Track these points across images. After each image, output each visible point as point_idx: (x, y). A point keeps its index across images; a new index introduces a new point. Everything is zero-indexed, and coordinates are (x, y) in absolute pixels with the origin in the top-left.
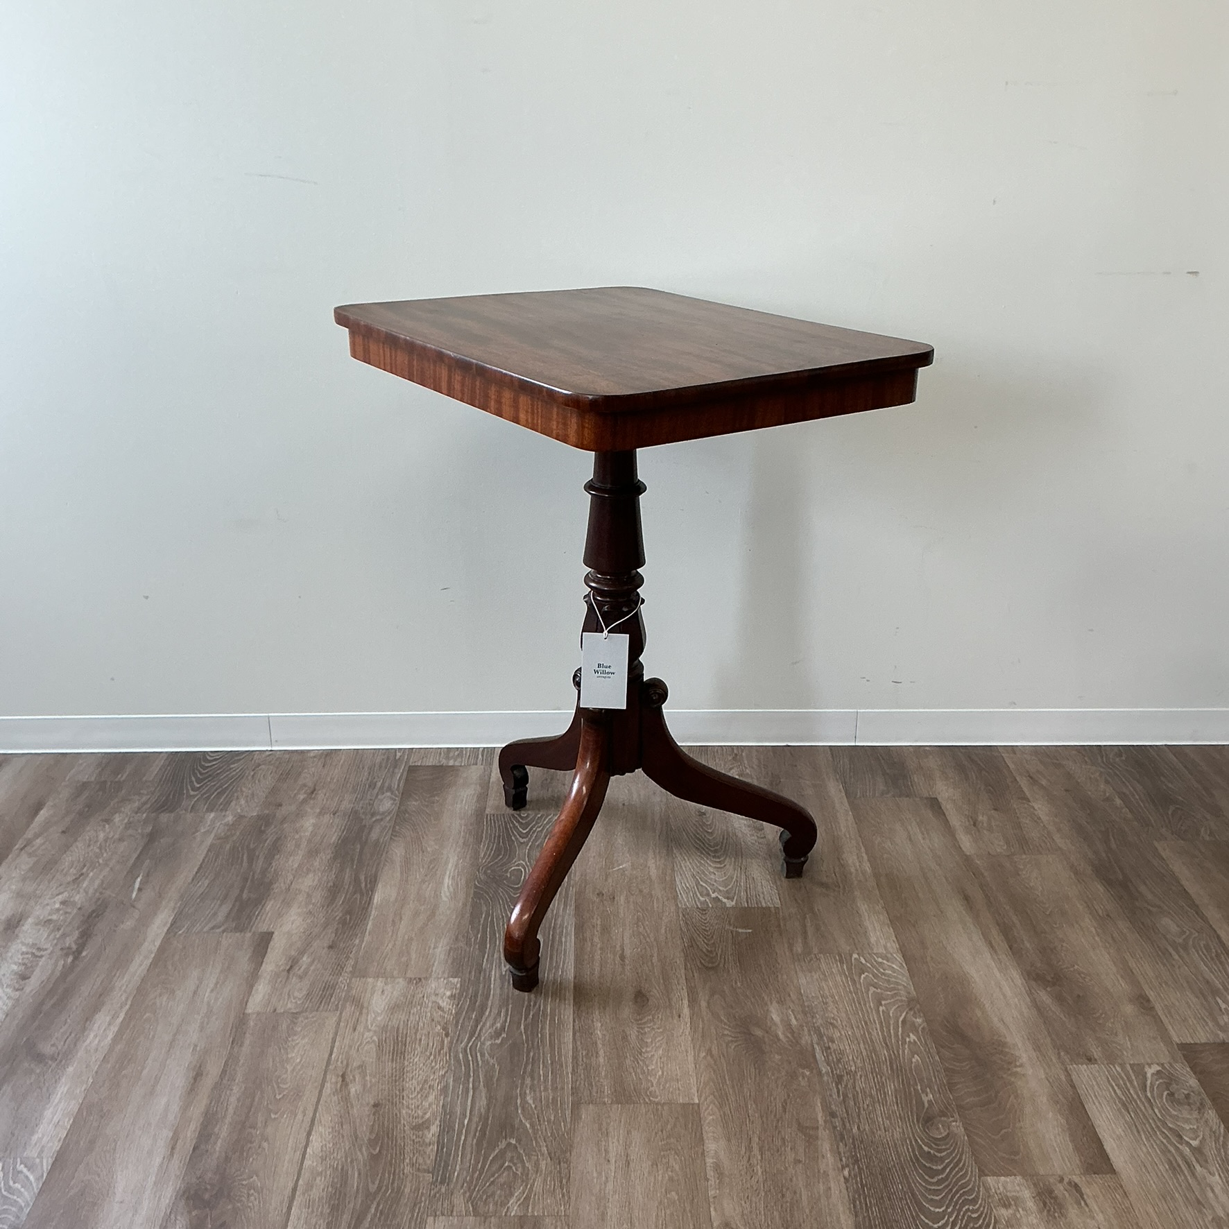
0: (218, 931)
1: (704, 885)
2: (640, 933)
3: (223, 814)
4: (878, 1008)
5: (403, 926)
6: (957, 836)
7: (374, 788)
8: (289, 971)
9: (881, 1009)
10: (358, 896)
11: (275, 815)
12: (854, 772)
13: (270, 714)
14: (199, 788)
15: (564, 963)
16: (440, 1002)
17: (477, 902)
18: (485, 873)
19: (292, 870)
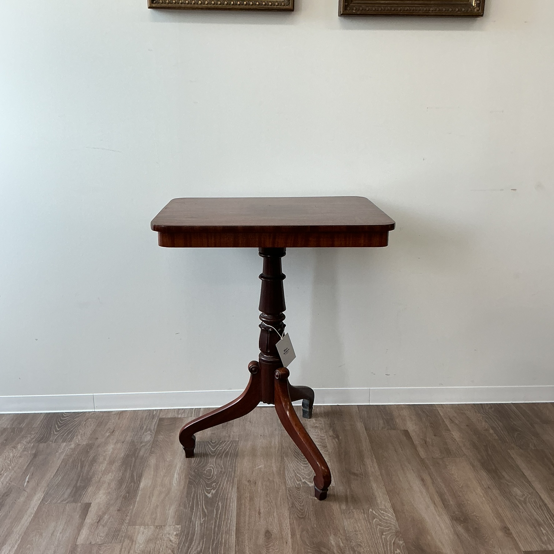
0: (64, 502)
1: (299, 475)
2: (268, 501)
3: (70, 443)
4: (382, 536)
5: (154, 499)
6: (417, 449)
7: (142, 429)
8: (98, 522)
9: (383, 537)
10: (132, 484)
11: (94, 444)
12: (369, 418)
13: (94, 394)
14: (59, 430)
15: (231, 517)
16: (171, 538)
17: (190, 486)
18: (194, 471)
19: (101, 471)
